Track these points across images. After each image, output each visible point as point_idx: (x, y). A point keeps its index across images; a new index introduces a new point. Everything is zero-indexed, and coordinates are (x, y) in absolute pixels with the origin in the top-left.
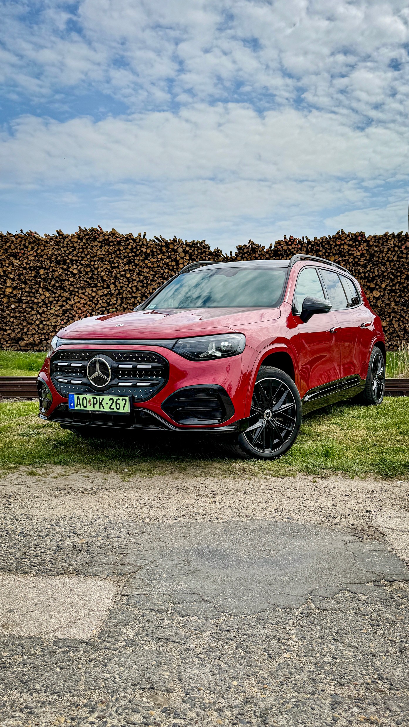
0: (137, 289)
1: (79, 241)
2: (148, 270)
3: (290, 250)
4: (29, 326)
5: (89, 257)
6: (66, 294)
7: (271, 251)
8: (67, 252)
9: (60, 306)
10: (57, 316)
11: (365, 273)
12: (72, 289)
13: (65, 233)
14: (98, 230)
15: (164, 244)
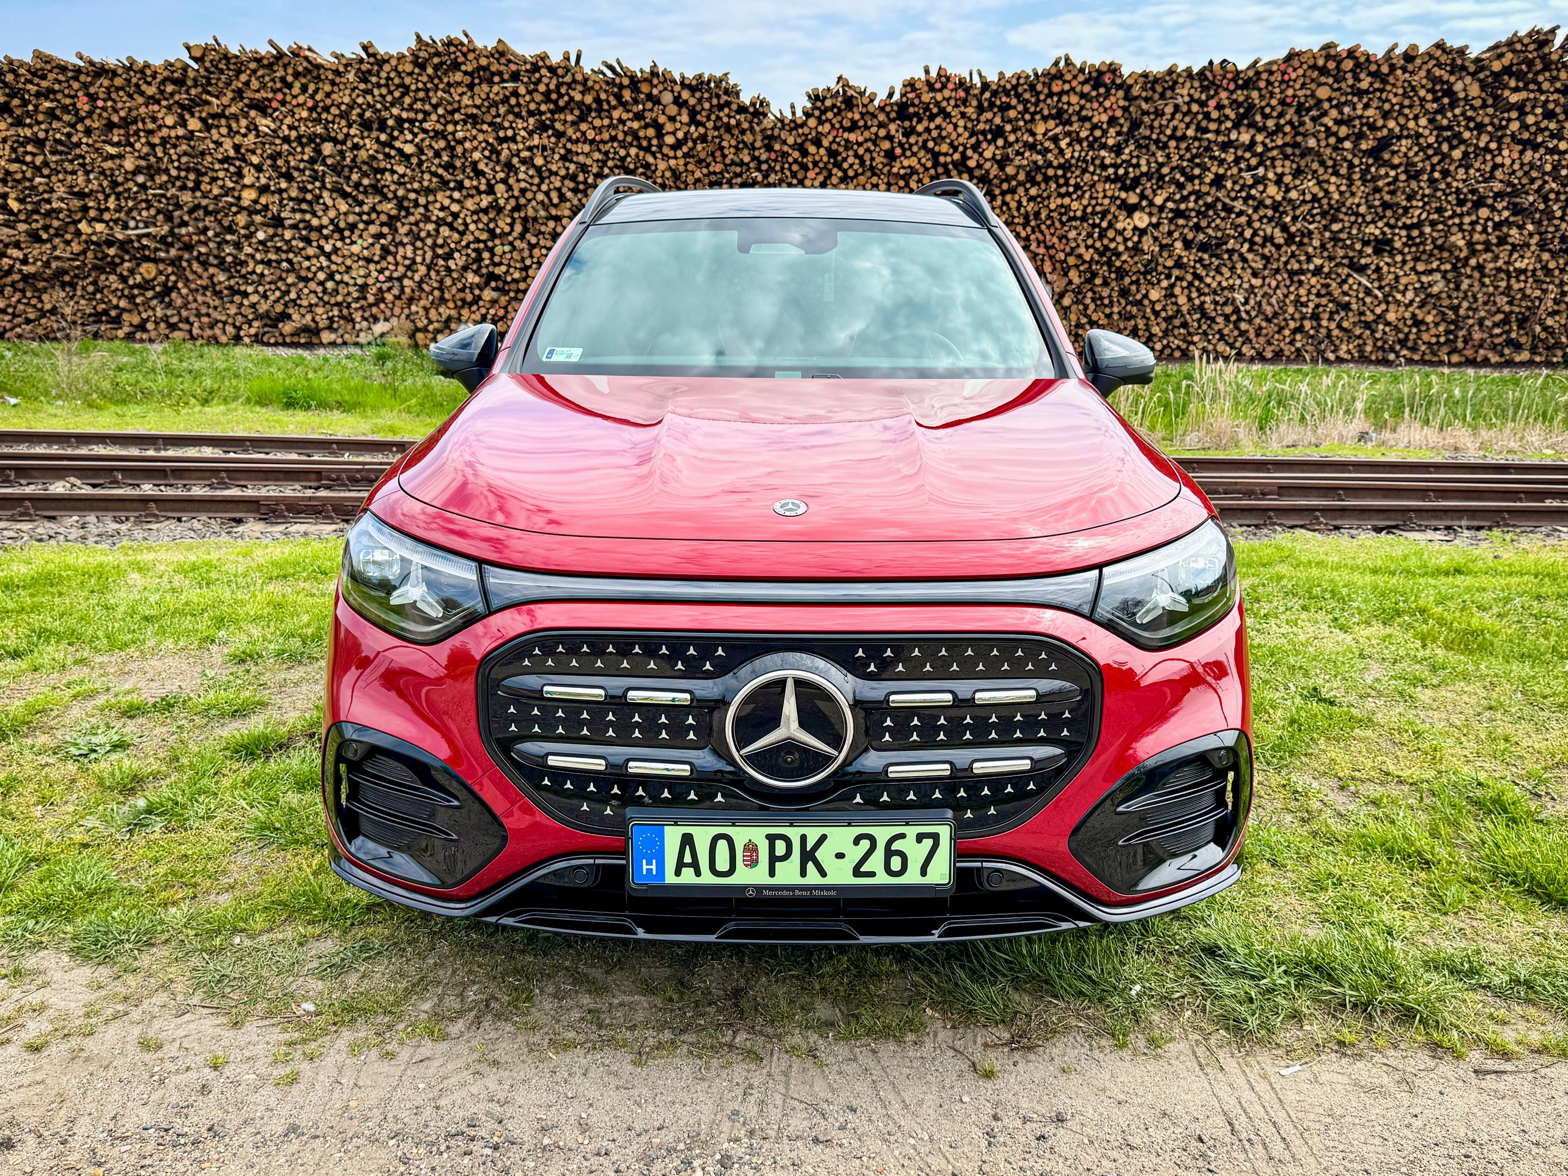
0: (562, 198)
1: (417, 70)
2: (587, 148)
3: (937, 104)
4: (301, 285)
5: (441, 111)
6: (389, 207)
7: (891, 105)
8: (389, 98)
9: (373, 236)
10: (369, 260)
11: (1116, 166)
12: (401, 193)
13: (382, 49)
14: (462, 44)
15: (626, 81)
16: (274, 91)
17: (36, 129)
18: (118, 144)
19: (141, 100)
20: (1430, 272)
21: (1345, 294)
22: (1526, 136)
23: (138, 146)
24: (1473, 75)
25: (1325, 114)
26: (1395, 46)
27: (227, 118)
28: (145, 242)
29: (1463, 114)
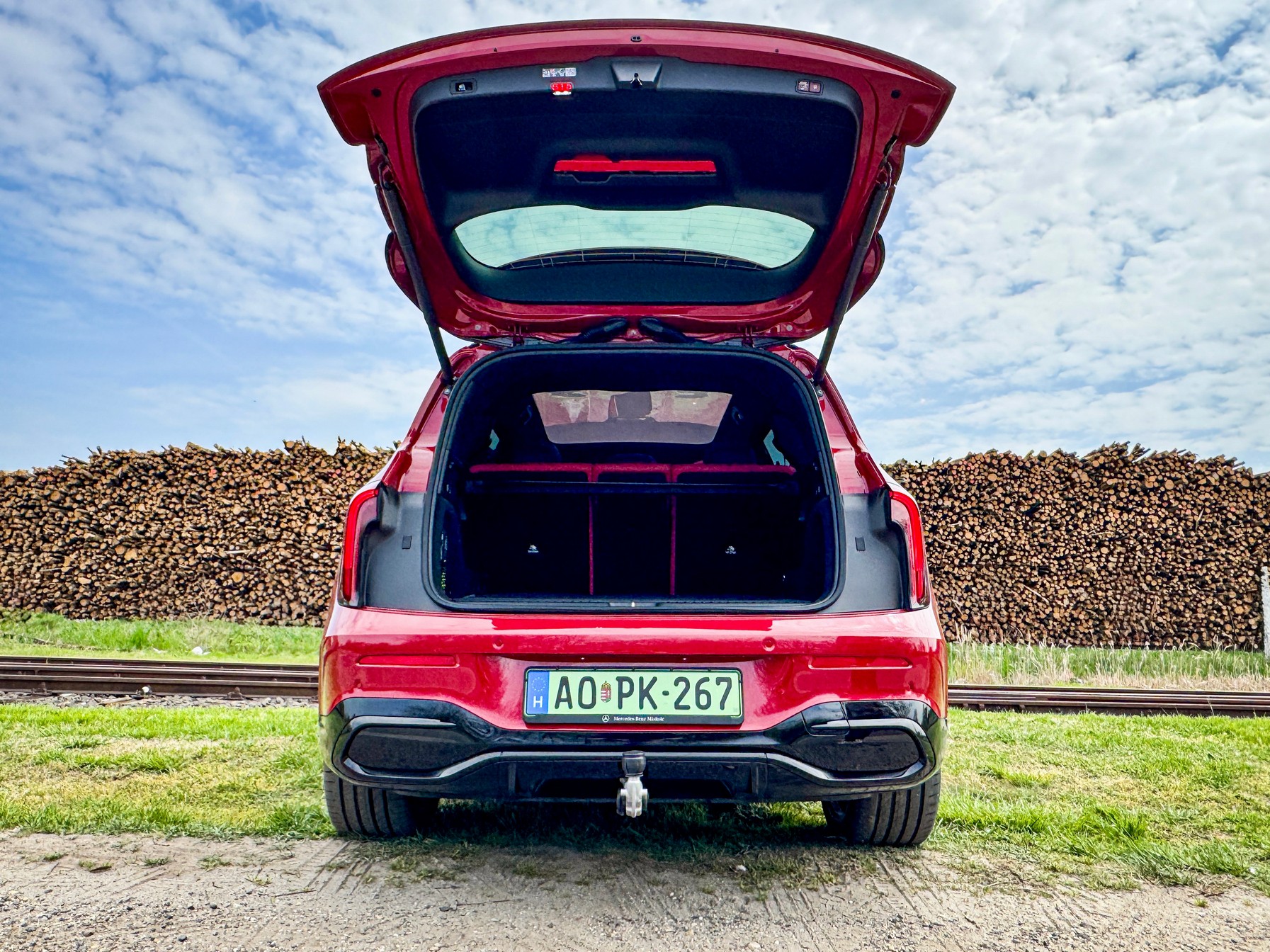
16: (335, 469)
17: (180, 488)
18: (230, 499)
19: (250, 472)
20: (1077, 587)
21: (1025, 601)
22: (1121, 504)
23: (243, 500)
24: (1082, 468)
25: (995, 490)
26: (1032, 452)
27: (303, 484)
28: (239, 558)
29: (1080, 491)
